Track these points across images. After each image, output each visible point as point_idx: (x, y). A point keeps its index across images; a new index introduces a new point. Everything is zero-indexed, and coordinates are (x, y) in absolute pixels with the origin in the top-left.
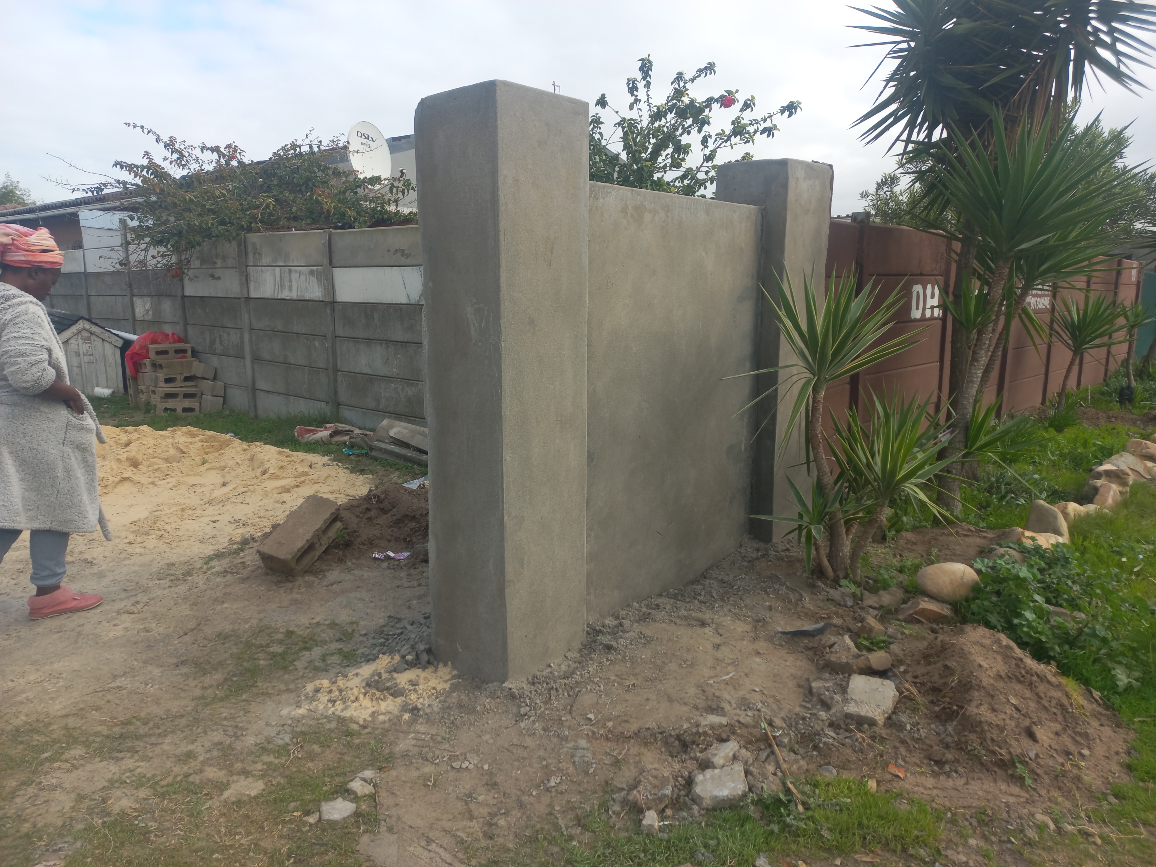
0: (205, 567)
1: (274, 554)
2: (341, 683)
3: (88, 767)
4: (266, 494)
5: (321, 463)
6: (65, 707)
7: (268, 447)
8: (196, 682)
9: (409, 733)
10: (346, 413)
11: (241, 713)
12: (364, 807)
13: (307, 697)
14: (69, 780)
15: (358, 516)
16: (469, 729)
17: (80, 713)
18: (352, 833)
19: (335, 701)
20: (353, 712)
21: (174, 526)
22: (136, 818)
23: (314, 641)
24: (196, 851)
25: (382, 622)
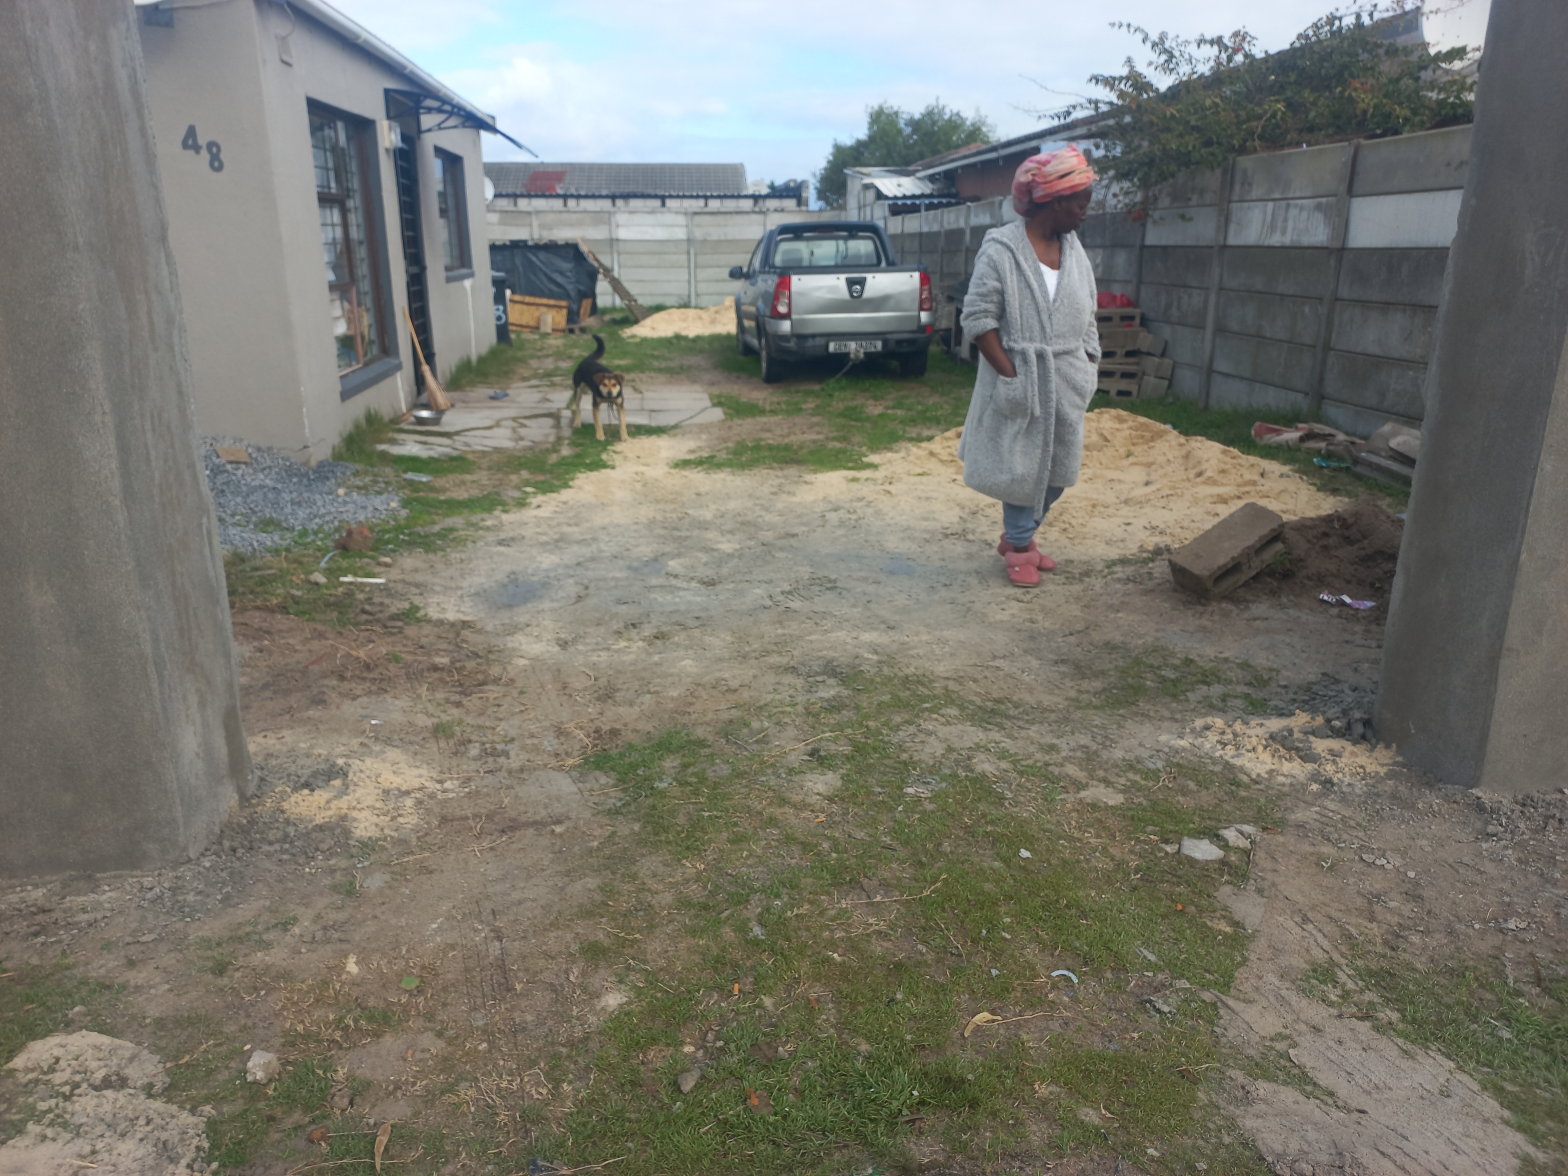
0: (1106, 571)
1: (1188, 567)
2: (1238, 726)
3: (960, 727)
4: (1196, 501)
5: (1278, 473)
6: (947, 671)
7: (1210, 443)
8: (1072, 684)
9: (1313, 805)
10: (1332, 411)
11: (1115, 726)
12: (1233, 858)
13: (1193, 730)
14: (943, 731)
15: (1309, 541)
16: (1399, 826)
17: (959, 680)
18: (1212, 878)
19: (1226, 745)
20: (1246, 762)
21: (1080, 521)
22: (995, 783)
23: (1216, 676)
24: (1045, 831)
25: (1312, 678)
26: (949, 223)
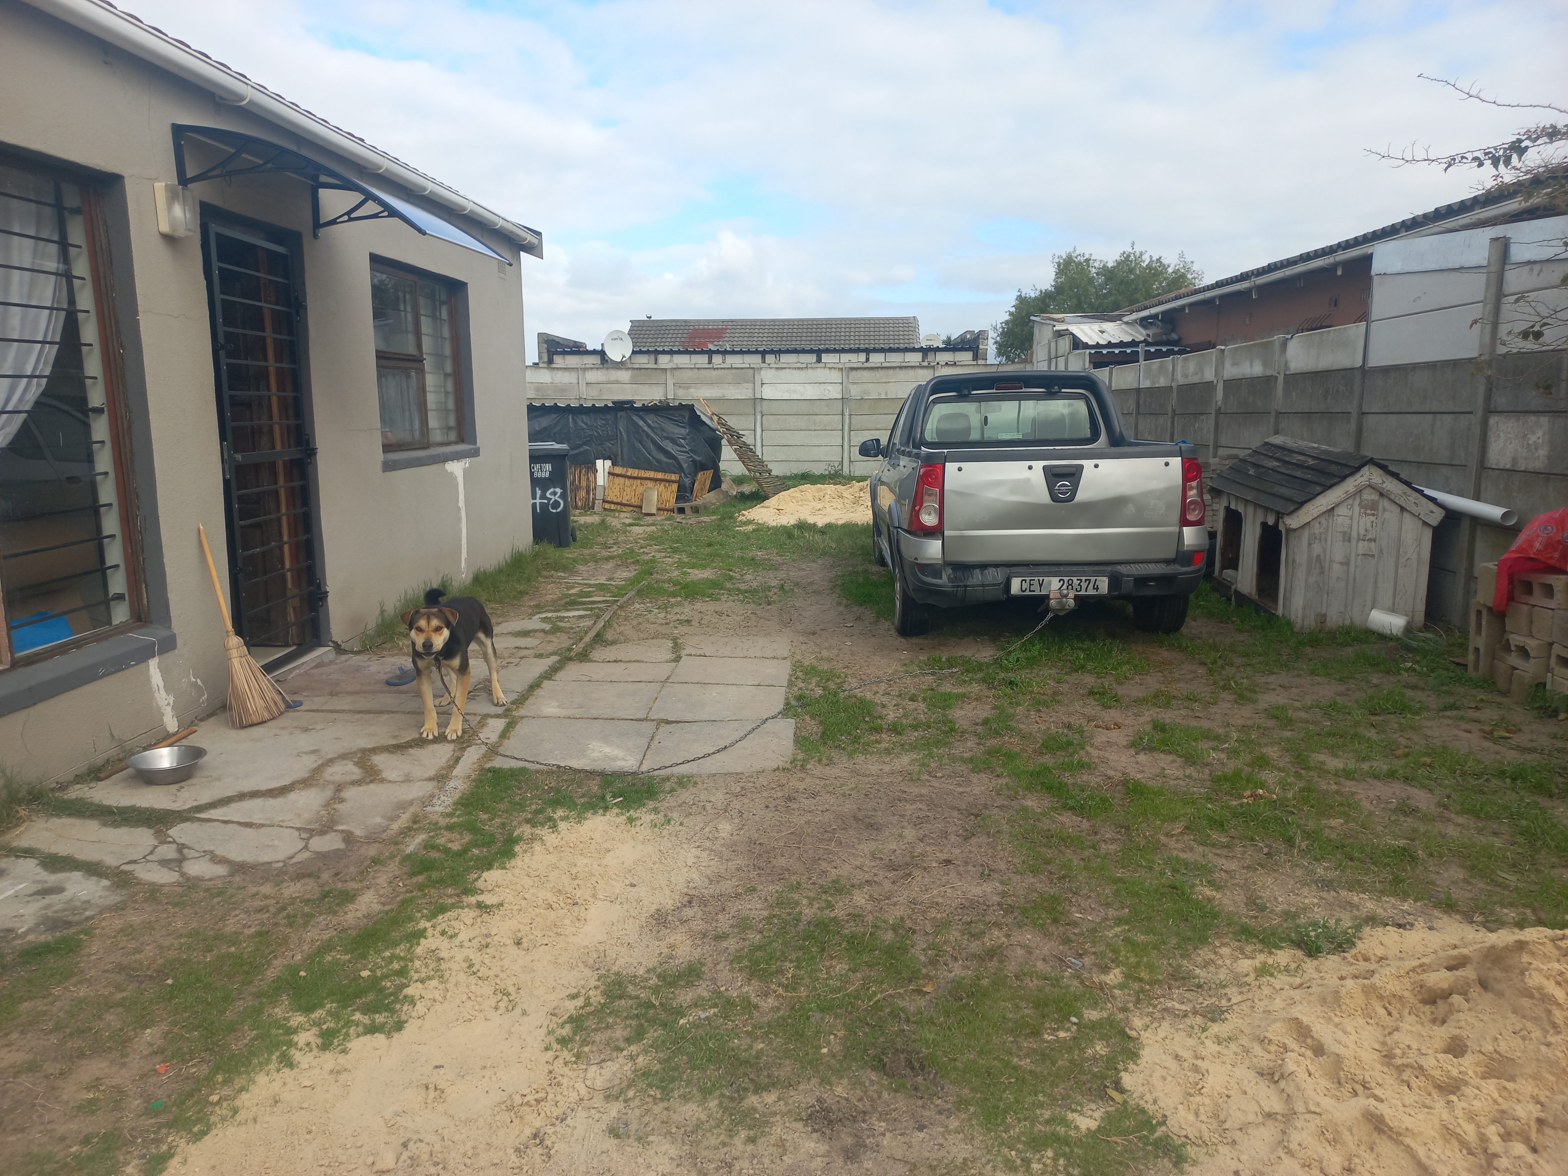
26: (1185, 375)
